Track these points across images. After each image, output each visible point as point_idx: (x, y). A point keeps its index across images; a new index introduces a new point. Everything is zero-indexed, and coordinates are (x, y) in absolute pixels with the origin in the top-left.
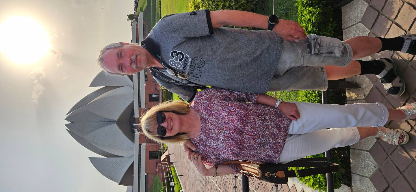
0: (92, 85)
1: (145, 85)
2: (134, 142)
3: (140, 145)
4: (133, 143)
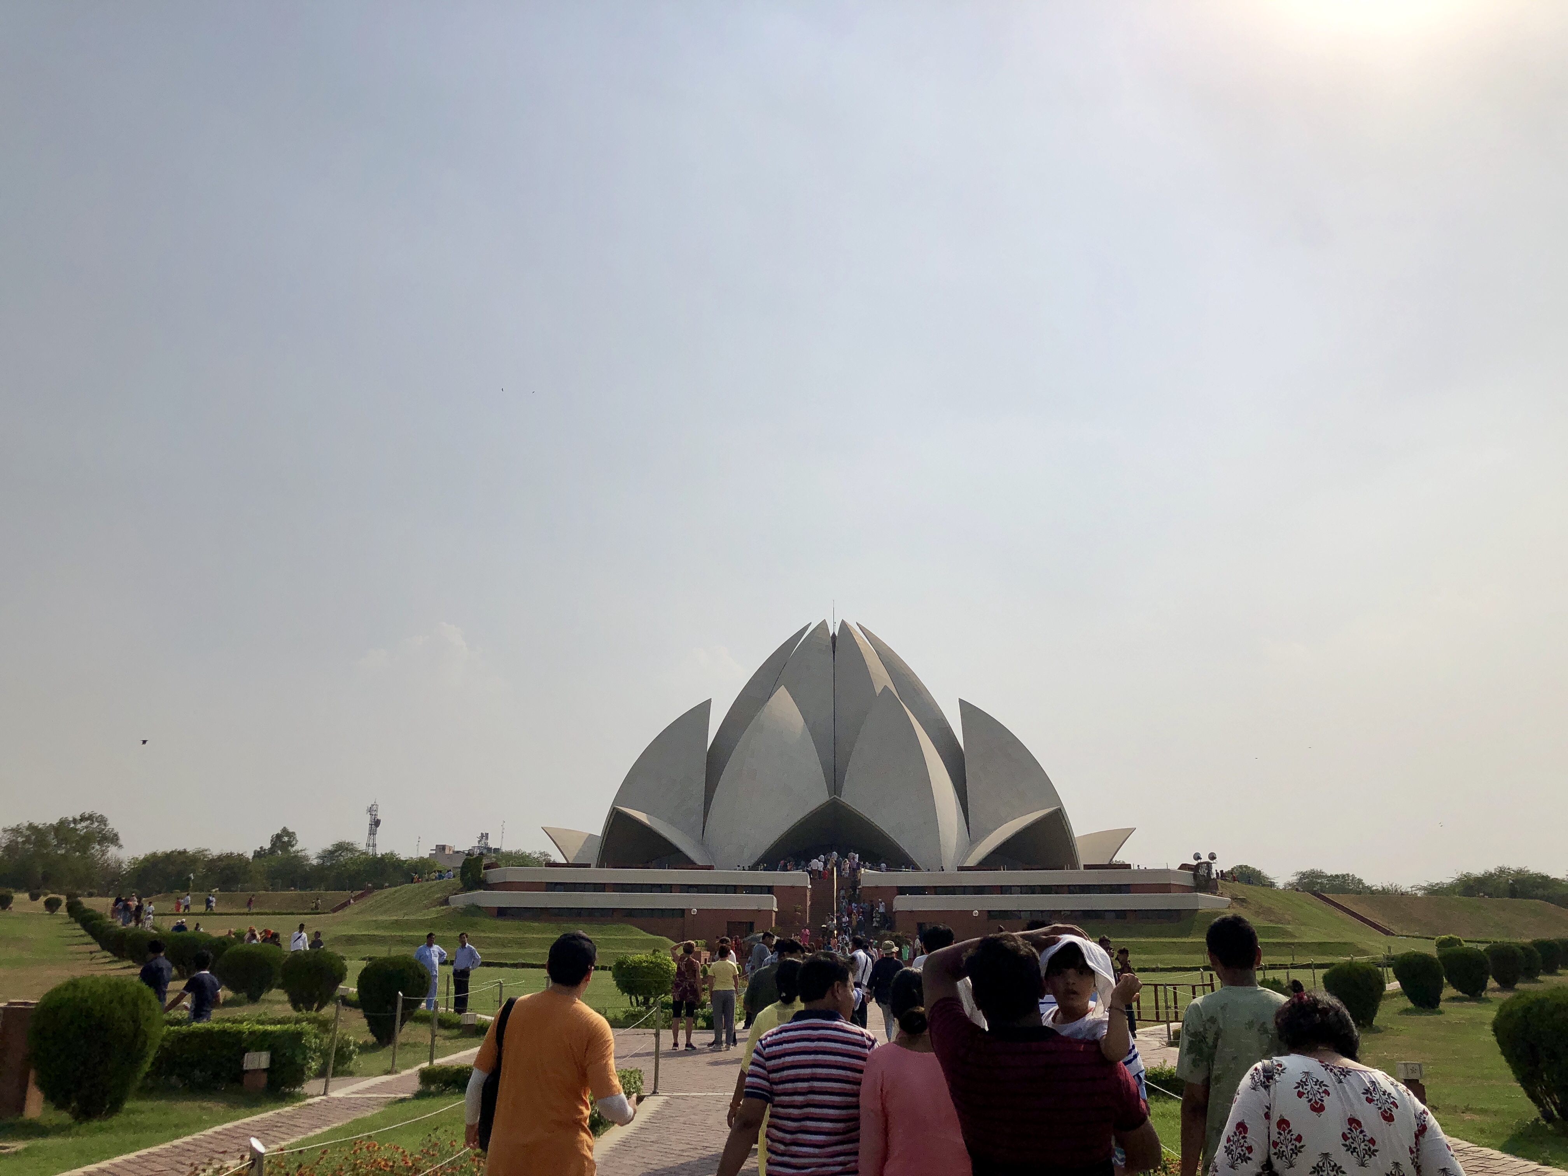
0: (968, 711)
1: (976, 913)
3: (769, 890)
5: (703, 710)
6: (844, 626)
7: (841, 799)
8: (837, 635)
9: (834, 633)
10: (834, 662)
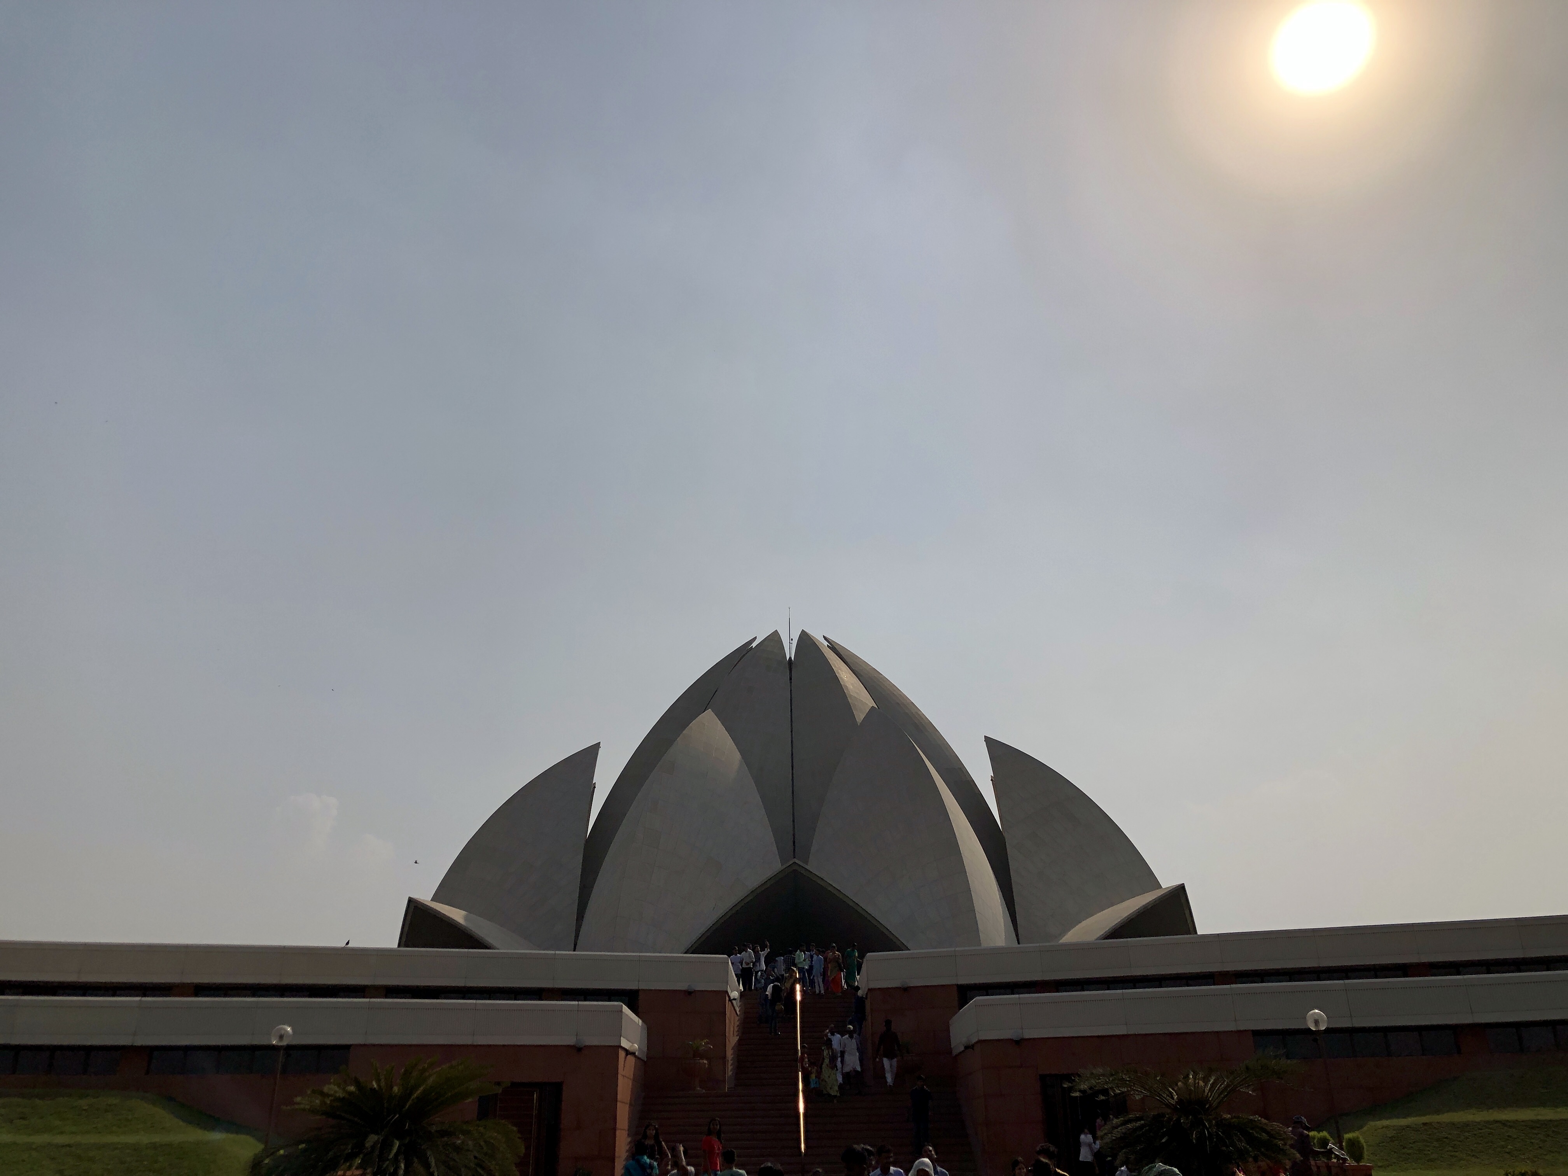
3: (629, 996)
5: (586, 759)
6: (805, 641)
7: (809, 868)
8: (794, 652)
9: (791, 651)
10: (791, 682)
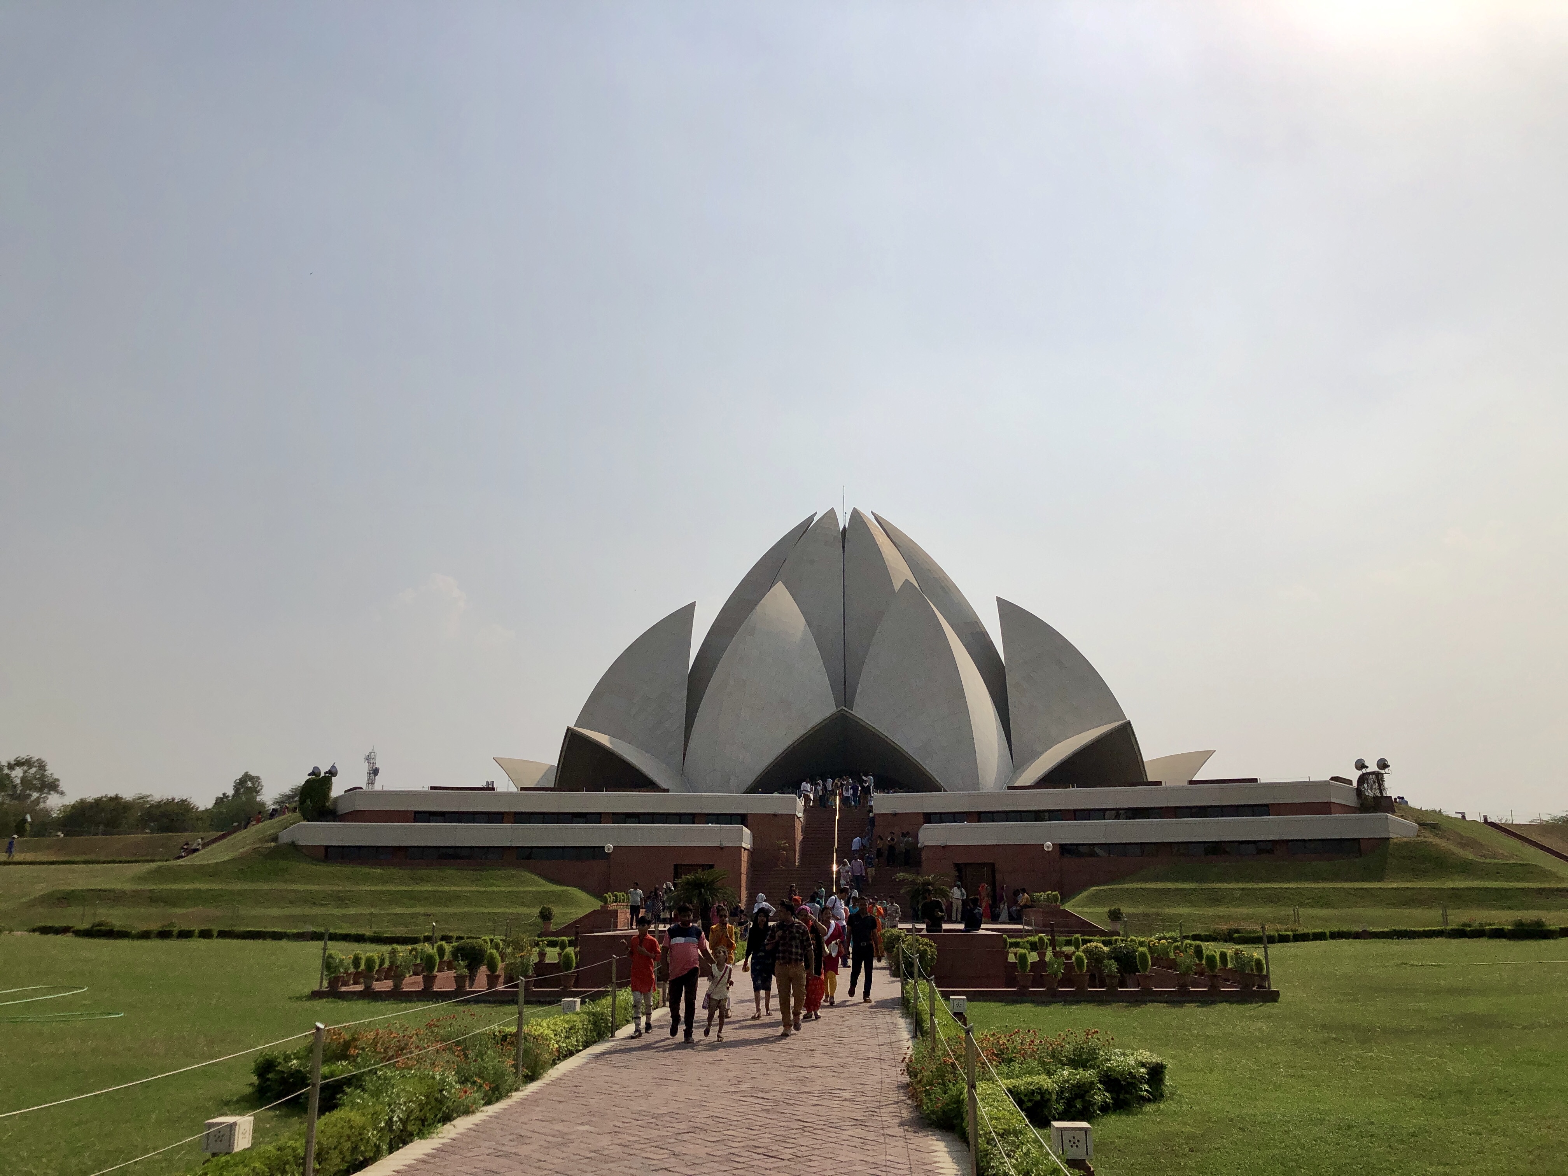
0: (1007, 610)
1: (1048, 845)
2: (752, 789)
3: (743, 819)
4: (744, 788)
5: (686, 615)
6: (856, 517)
7: (853, 713)
8: (847, 527)
9: (845, 526)
10: (844, 555)
